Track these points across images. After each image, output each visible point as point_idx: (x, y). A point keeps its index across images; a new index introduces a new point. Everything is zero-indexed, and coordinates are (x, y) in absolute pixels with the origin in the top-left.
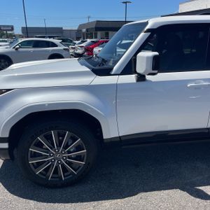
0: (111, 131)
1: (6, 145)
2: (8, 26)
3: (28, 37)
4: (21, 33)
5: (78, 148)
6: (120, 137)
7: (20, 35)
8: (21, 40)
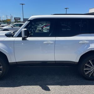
2: (18, 18)
6: (16, 62)
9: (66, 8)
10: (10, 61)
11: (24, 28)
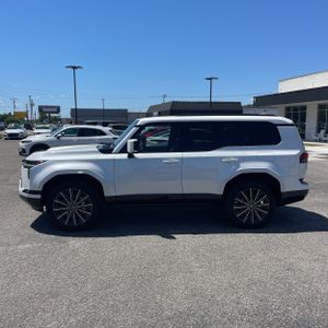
0: (109, 192)
1: (39, 196)
3: (76, 123)
4: (69, 116)
5: (87, 202)
7: (67, 120)
8: (65, 127)
9: (211, 79)
10: (106, 194)
11: (132, 138)
